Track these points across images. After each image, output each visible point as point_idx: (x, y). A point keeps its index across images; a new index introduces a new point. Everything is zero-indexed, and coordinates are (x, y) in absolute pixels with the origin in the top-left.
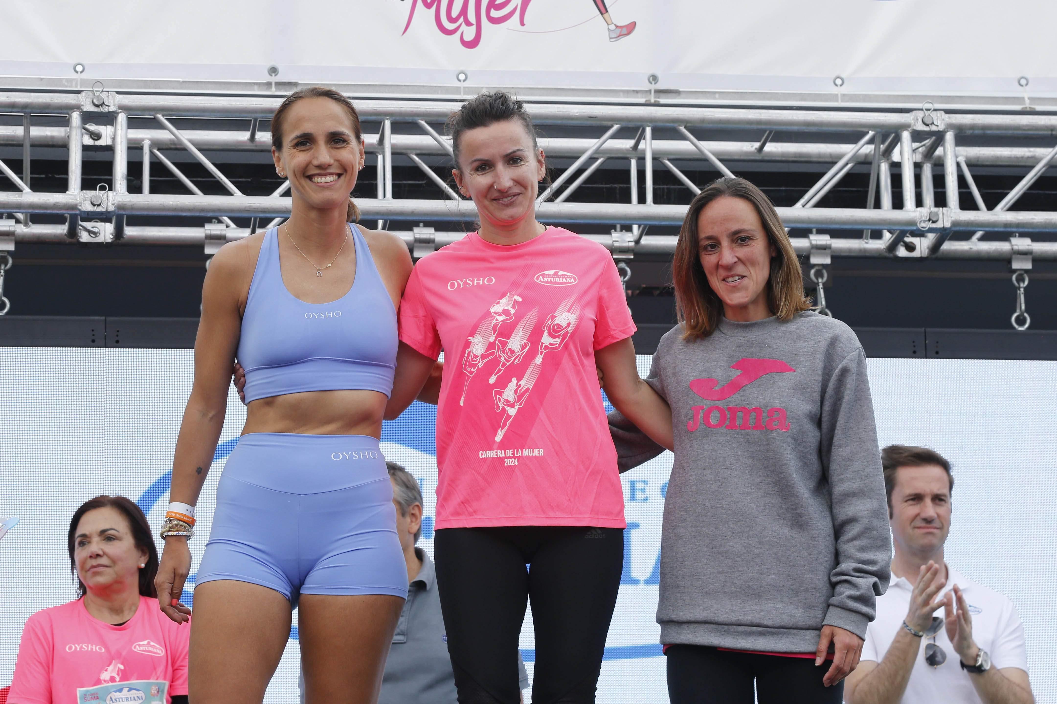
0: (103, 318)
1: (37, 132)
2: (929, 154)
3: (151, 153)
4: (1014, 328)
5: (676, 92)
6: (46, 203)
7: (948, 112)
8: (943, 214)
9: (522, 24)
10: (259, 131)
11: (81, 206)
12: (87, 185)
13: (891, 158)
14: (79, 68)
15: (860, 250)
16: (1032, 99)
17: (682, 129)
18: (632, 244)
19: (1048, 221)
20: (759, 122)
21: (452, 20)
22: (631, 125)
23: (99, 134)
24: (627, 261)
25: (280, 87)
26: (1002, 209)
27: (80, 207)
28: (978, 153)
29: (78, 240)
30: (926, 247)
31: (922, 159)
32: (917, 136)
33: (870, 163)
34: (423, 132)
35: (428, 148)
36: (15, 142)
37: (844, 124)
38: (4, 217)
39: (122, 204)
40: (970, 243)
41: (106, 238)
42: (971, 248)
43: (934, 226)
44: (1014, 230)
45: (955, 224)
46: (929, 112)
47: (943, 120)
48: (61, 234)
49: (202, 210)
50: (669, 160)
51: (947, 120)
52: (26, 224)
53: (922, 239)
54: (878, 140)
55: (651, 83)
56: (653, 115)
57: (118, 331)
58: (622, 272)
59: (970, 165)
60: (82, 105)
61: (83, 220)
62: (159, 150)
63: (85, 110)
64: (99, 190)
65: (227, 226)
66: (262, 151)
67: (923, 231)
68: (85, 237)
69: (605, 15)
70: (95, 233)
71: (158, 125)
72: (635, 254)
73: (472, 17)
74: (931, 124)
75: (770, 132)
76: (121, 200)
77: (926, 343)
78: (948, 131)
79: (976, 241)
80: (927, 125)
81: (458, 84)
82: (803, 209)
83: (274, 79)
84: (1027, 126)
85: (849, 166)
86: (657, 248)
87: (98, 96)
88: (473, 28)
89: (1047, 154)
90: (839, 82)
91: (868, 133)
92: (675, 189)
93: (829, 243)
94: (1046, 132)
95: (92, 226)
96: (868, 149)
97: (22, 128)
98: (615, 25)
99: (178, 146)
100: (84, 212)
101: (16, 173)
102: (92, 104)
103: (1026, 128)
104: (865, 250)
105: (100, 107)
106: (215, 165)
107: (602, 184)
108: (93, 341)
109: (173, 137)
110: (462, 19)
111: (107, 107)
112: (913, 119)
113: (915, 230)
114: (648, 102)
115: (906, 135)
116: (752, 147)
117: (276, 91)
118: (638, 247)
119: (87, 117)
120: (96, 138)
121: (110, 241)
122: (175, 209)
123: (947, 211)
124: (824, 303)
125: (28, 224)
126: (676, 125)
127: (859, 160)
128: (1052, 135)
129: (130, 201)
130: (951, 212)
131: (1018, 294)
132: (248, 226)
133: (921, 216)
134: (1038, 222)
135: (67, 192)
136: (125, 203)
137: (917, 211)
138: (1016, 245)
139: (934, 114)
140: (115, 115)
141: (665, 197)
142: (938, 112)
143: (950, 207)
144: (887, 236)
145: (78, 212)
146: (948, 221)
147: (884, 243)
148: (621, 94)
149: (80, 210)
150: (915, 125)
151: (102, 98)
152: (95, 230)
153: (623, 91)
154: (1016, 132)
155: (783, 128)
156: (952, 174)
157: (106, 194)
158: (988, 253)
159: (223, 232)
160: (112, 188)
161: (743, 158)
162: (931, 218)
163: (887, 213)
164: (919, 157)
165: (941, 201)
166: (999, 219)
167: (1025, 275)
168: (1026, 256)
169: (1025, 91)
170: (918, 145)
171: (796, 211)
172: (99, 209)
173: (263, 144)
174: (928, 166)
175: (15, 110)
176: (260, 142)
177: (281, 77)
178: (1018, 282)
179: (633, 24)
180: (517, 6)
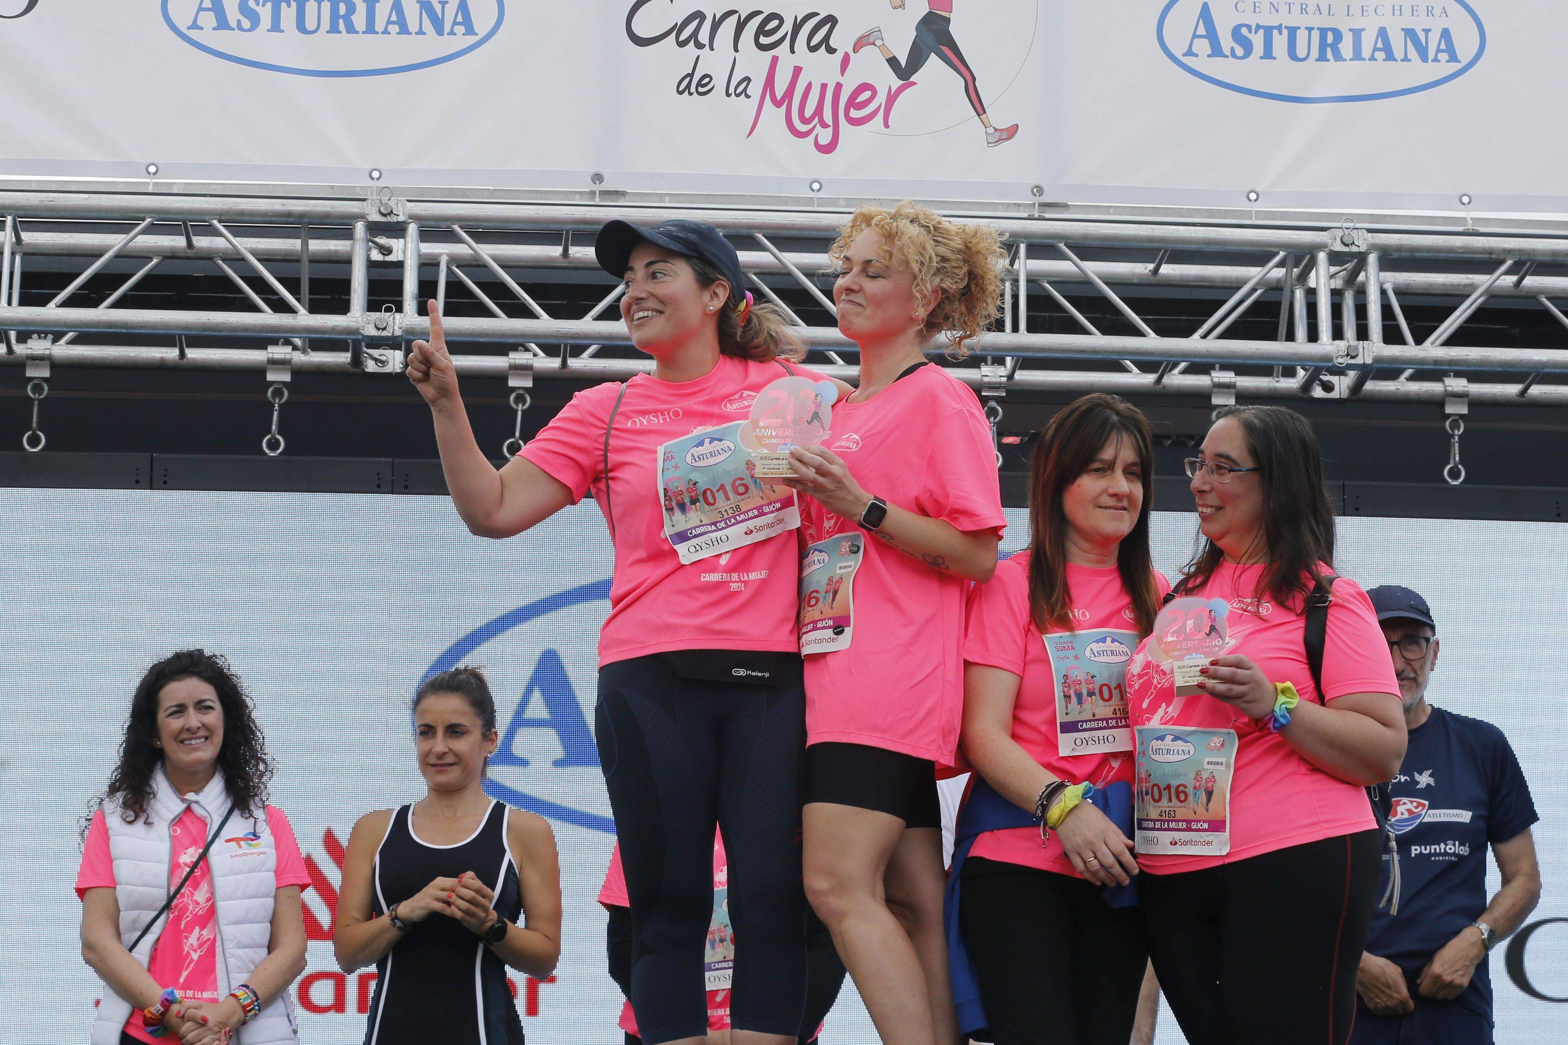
0: (391, 459)
1: (316, 245)
2: (1351, 280)
3: (449, 268)
4: (1447, 482)
5: (1064, 206)
6: (323, 326)
7: (1370, 231)
8: (1363, 348)
9: (887, 125)
10: (570, 245)
11: (363, 330)
12: (373, 306)
13: (1308, 283)
14: (376, 174)
15: (1270, 389)
16: (1474, 220)
17: (1062, 246)
18: (1004, 379)
19: (1484, 358)
20: (1151, 240)
21: (804, 120)
23: (389, 247)
24: (998, 400)
25: (606, 196)
26: (1432, 344)
27: (362, 332)
28: (1408, 279)
29: (363, 369)
30: (1346, 388)
31: (1343, 285)
32: (1335, 258)
33: (1281, 289)
34: (761, 248)
35: (769, 266)
36: (293, 258)
37: (1251, 243)
38: (280, 343)
39: (410, 328)
40: (1397, 384)
41: (395, 368)
42: (1398, 389)
43: (1353, 361)
44: (1446, 368)
45: (1377, 360)
46: (1349, 230)
47: (1366, 239)
48: (344, 363)
49: (503, 335)
50: (1049, 283)
51: (1370, 239)
52: (304, 352)
53: (1342, 377)
54: (1290, 261)
55: (1035, 195)
56: (1028, 230)
57: (407, 475)
58: (992, 413)
59: (1398, 293)
60: (368, 214)
61: (370, 346)
62: (457, 267)
63: (370, 220)
64: (385, 312)
65: (535, 355)
66: (576, 268)
67: (1341, 368)
68: (371, 367)
69: (982, 116)
70: (384, 363)
71: (456, 239)
72: (1007, 392)
74: (1351, 244)
75: (1166, 251)
76: (409, 323)
77: (1344, 499)
78: (1370, 253)
79: (1405, 380)
80: (1346, 245)
81: (811, 195)
82: (1203, 340)
83: (598, 187)
84: (1462, 248)
85: (1259, 292)
86: (1034, 384)
87: (387, 204)
88: (831, 128)
89: (1485, 281)
90: (1253, 196)
91: (1278, 253)
92: (1057, 316)
93: (1233, 380)
94: (1482, 256)
95: (379, 354)
96: (1279, 273)
97: (299, 241)
98: (994, 127)
99: (480, 263)
100: (368, 337)
101: (292, 294)
102: (378, 213)
103: (1461, 251)
104: (1275, 389)
105: (388, 216)
106: (519, 284)
108: (379, 486)
109: (471, 252)
110: (816, 120)
111: (396, 217)
112: (1330, 239)
113: (1331, 367)
114: (1032, 217)
115: (1322, 257)
116: (1146, 268)
117: (600, 201)
118: (1011, 382)
119: (374, 229)
120: (386, 253)
121: (399, 371)
122: (471, 335)
123: (1369, 344)
125: (307, 351)
126: (1054, 242)
127: (1270, 286)
128: (1490, 258)
129: (420, 324)
130: (1373, 346)
131: (1452, 444)
132: (558, 356)
133: (1338, 350)
134: (1474, 360)
135: (348, 314)
136: (413, 326)
137: (1334, 344)
138: (1450, 386)
139: (1354, 234)
140: (405, 225)
141: (1047, 326)
142: (1360, 230)
143: (1372, 341)
144: (1301, 373)
145: (360, 337)
146: (1369, 356)
147: (1297, 382)
148: (1000, 207)
149: (362, 335)
150: (1332, 245)
151: (390, 206)
152: (383, 358)
153: (1002, 204)
154: (1449, 255)
155: (1180, 246)
156: (1375, 302)
157: (392, 317)
158: (1418, 395)
159: (530, 362)
160: (400, 309)
161: (1136, 281)
162: (1350, 353)
163: (1300, 346)
164: (1338, 283)
165: (1363, 334)
166: (1429, 355)
167: (1461, 421)
168: (1461, 399)
169: (1467, 211)
170: (1337, 268)
171: (1194, 343)
172: (385, 333)
173: (578, 260)
174: (1349, 293)
175: (291, 220)
176: (575, 258)
177: (606, 186)
178: (1452, 429)
179: (1016, 127)
180: (881, 104)
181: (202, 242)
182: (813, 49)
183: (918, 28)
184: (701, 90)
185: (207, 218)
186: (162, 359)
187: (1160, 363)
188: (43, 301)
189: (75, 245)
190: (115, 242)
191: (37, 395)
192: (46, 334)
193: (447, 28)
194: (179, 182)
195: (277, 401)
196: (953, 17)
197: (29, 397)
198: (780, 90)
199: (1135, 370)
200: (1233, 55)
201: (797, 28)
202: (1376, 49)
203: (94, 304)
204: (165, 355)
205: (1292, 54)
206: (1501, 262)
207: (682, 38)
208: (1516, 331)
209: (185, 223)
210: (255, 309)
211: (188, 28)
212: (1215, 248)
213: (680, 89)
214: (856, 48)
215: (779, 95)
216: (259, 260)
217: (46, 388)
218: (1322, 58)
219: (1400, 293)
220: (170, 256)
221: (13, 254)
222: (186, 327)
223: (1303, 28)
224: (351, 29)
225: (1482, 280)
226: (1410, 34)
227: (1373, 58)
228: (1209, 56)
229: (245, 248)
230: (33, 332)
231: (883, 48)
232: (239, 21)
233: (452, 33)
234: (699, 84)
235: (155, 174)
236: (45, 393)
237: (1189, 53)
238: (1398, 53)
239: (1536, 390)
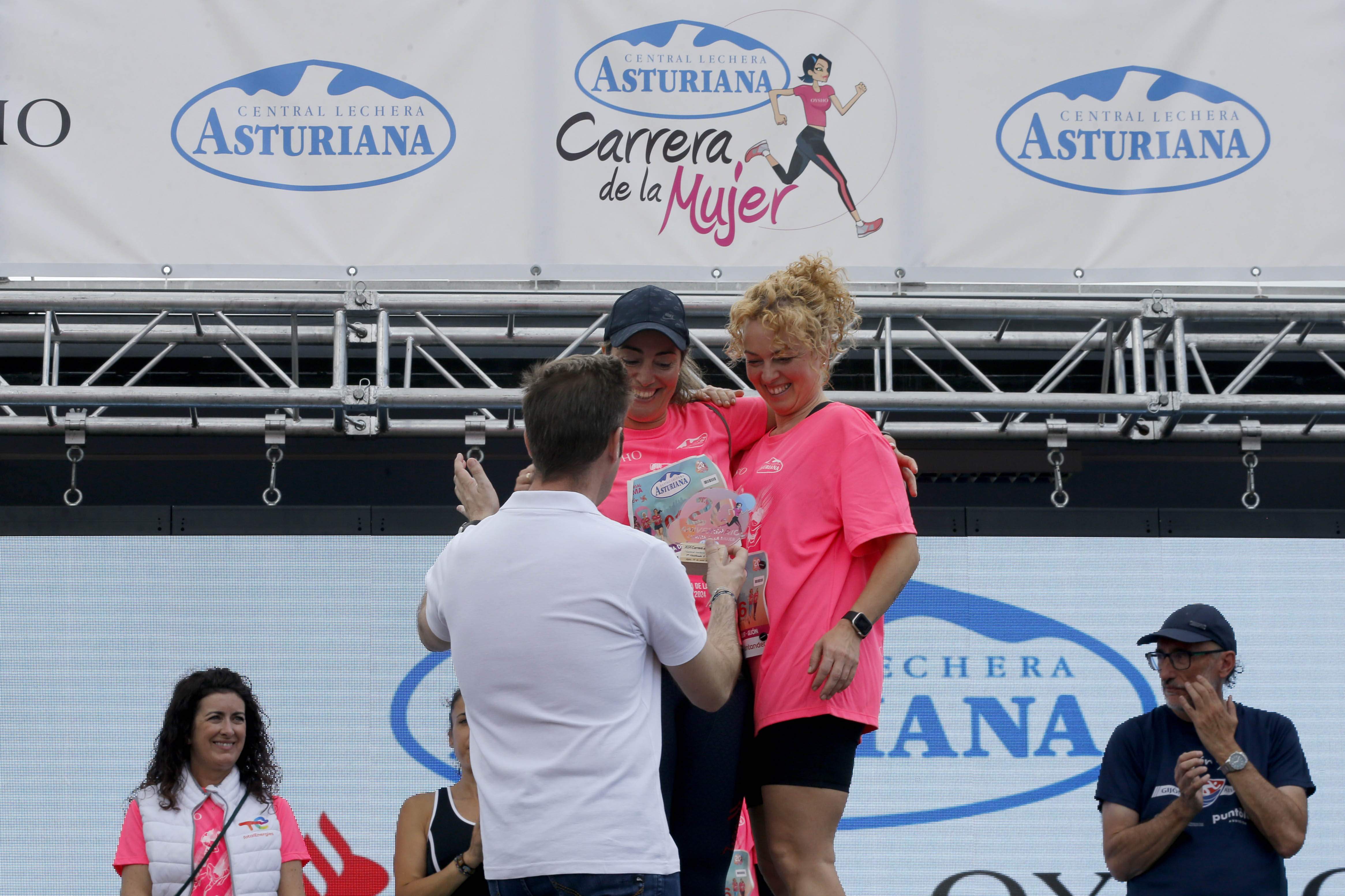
0: (369, 507)
1: (304, 331)
2: (1161, 341)
3: (414, 348)
4: (1244, 507)
5: (922, 286)
6: (311, 397)
7: (1176, 300)
8: (1173, 398)
9: (774, 222)
10: (516, 326)
11: (344, 400)
12: (352, 380)
13: (1125, 344)
14: (352, 271)
15: (1096, 433)
16: (1263, 288)
17: (921, 318)
19: (1273, 403)
20: (995, 311)
21: (706, 219)
22: (872, 315)
23: (364, 331)
25: (543, 285)
26: (1230, 392)
27: (344, 402)
28: (1208, 339)
29: (345, 433)
30: (1159, 430)
31: (1155, 345)
32: (1147, 323)
33: (1103, 350)
36: (285, 341)
37: (1077, 312)
38: (276, 412)
39: (383, 397)
40: (1201, 426)
41: (371, 431)
42: (1202, 431)
43: (1164, 409)
44: (1242, 412)
45: (1184, 407)
46: (1159, 300)
47: (1172, 307)
48: (329, 428)
49: (460, 402)
50: (911, 349)
51: (1176, 307)
52: (296, 419)
53: (1156, 422)
54: (1110, 327)
55: (898, 277)
56: (892, 306)
57: (383, 519)
59: (1200, 350)
60: (346, 304)
61: (350, 413)
62: (421, 346)
63: (348, 308)
64: (362, 385)
65: (487, 418)
66: (520, 346)
67: (1154, 414)
68: (351, 430)
69: (853, 212)
70: (361, 426)
71: (420, 324)
73: (725, 215)
74: (1161, 312)
75: (1007, 321)
76: (382, 394)
77: (1159, 523)
78: (1177, 318)
79: (1208, 423)
80: (1156, 312)
81: (713, 280)
82: (1039, 394)
83: (537, 278)
84: (1252, 312)
85: (1085, 353)
86: (900, 433)
87: (361, 295)
88: (727, 227)
89: (1273, 339)
90: (1079, 273)
91: (1099, 320)
92: (918, 377)
93: (1065, 426)
94: (1270, 318)
95: (358, 420)
96: (1101, 336)
97: (290, 327)
98: (863, 221)
99: (440, 343)
100: (348, 406)
101: (285, 372)
102: (355, 303)
103: (1253, 314)
104: (1100, 433)
105: (363, 305)
106: (472, 359)
107: (849, 373)
108: (360, 529)
109: (432, 334)
110: (716, 218)
111: (369, 306)
112: (1143, 307)
113: (1145, 413)
114: (896, 295)
115: (1136, 322)
116: (991, 335)
117: (539, 289)
119: (352, 316)
120: (362, 336)
121: (375, 433)
122: (434, 402)
123: (1177, 394)
124: (1060, 485)
125: (298, 418)
126: (914, 315)
127: (1094, 347)
128: (1277, 320)
129: (391, 395)
130: (1180, 395)
131: (1248, 475)
132: (506, 418)
133: (1152, 400)
134: (1264, 405)
135: (332, 387)
136: (386, 396)
137: (1148, 395)
138: (1246, 427)
139: (1163, 302)
140: (377, 313)
142: (1167, 300)
143: (1179, 391)
144: (1121, 419)
145: (342, 406)
146: (1177, 404)
147: (1118, 427)
148: (870, 287)
149: (343, 404)
150: (1145, 312)
151: (364, 297)
152: (361, 423)
153: (871, 284)
154: (1243, 318)
155: (1018, 317)
156: (1181, 359)
157: (368, 389)
158: (1219, 435)
159: (483, 424)
160: (374, 382)
161: (983, 346)
162: (1162, 402)
163: (1120, 397)
164: (1150, 344)
165: (1172, 385)
166: (1228, 402)
167: (1255, 456)
168: (1254, 438)
169: (1258, 281)
170: (1150, 332)
171: (1032, 396)
172: (362, 403)
173: (521, 339)
174: (1159, 352)
175: (282, 310)
176: (518, 337)
177: (543, 277)
178: (1248, 462)
179: (881, 221)
180: (768, 205)
181: (209, 330)
182: (712, 160)
183: (798, 140)
184: (620, 195)
185: (212, 309)
186: (178, 428)
187: (1004, 414)
188: (77, 381)
189: (104, 334)
190: (137, 330)
191: (75, 459)
192: (82, 408)
193: (409, 148)
194: (189, 280)
195: (274, 460)
196: (828, 131)
197: (68, 461)
198: (685, 194)
199: (984, 419)
200: (1060, 156)
201: (698, 142)
202: (1178, 148)
203: (120, 382)
204: (180, 424)
205: (1109, 154)
206: (1286, 323)
207: (602, 154)
208: (1300, 380)
209: (195, 314)
210: (254, 384)
211: (194, 153)
212: (1047, 317)
213: (603, 195)
214: (747, 160)
215: (684, 199)
216: (257, 344)
217: (82, 452)
218: (1134, 156)
219: (1202, 350)
220: (183, 341)
221: (52, 343)
222: (197, 400)
223: (1117, 133)
224: (329, 151)
225: (1270, 338)
226: (1207, 135)
227: (1176, 156)
228: (1040, 158)
229: (245, 334)
230: (71, 407)
231: (769, 157)
232: (236, 146)
233: (412, 152)
234: (618, 191)
235: (169, 274)
236: (82, 457)
237: (1024, 155)
238: (1197, 151)
239: (1317, 429)
